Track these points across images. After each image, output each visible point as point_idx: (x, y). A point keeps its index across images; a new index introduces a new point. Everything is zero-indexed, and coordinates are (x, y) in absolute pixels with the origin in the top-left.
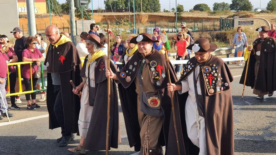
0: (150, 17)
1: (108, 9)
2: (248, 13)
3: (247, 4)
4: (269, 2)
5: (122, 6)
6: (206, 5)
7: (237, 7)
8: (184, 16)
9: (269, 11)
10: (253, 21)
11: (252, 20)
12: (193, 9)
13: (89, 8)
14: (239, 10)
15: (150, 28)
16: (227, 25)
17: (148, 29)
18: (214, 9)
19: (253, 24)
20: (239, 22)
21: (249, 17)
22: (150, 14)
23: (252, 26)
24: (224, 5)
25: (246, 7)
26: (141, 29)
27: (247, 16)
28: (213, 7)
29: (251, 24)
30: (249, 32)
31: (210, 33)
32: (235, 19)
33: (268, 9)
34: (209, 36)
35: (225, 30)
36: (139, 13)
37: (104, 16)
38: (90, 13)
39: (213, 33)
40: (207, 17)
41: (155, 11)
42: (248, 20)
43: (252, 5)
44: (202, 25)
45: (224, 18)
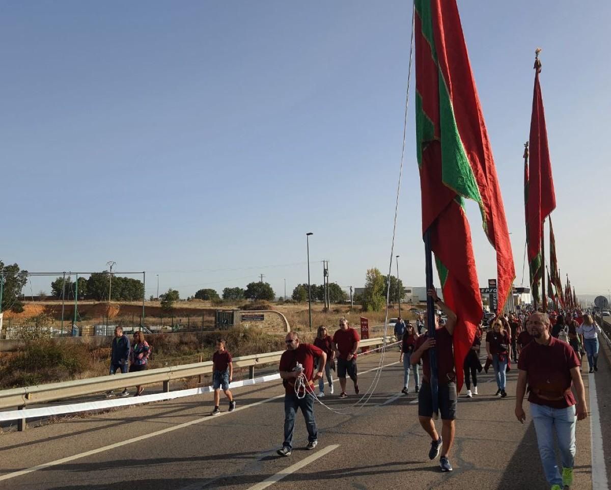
0: (123, 308)
1: (57, 295)
2: (267, 303)
3: (267, 290)
4: (294, 288)
5: (83, 291)
6: (213, 291)
7: (254, 294)
8: (175, 307)
9: (296, 301)
10: (263, 316)
11: (262, 314)
12: (194, 296)
13: (22, 293)
14: (257, 298)
15: (101, 327)
16: (224, 321)
17: (97, 328)
18: (224, 296)
19: (263, 319)
20: (243, 316)
21: (266, 309)
22: (124, 303)
23: (262, 322)
24: (237, 291)
25: (265, 295)
26: (85, 329)
27: (264, 307)
28: (223, 294)
29: (261, 319)
30: (255, 333)
31: (197, 334)
32: (235, 312)
33: (294, 297)
34: (194, 338)
35: (220, 329)
36: (106, 302)
37: (47, 306)
38: (23, 302)
39: (202, 333)
40: (209, 308)
41: (135, 299)
42: (257, 314)
43: (274, 292)
44: (187, 321)
45: (221, 311)
